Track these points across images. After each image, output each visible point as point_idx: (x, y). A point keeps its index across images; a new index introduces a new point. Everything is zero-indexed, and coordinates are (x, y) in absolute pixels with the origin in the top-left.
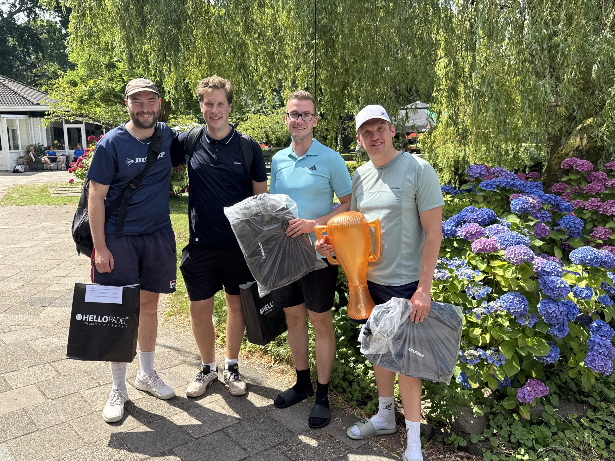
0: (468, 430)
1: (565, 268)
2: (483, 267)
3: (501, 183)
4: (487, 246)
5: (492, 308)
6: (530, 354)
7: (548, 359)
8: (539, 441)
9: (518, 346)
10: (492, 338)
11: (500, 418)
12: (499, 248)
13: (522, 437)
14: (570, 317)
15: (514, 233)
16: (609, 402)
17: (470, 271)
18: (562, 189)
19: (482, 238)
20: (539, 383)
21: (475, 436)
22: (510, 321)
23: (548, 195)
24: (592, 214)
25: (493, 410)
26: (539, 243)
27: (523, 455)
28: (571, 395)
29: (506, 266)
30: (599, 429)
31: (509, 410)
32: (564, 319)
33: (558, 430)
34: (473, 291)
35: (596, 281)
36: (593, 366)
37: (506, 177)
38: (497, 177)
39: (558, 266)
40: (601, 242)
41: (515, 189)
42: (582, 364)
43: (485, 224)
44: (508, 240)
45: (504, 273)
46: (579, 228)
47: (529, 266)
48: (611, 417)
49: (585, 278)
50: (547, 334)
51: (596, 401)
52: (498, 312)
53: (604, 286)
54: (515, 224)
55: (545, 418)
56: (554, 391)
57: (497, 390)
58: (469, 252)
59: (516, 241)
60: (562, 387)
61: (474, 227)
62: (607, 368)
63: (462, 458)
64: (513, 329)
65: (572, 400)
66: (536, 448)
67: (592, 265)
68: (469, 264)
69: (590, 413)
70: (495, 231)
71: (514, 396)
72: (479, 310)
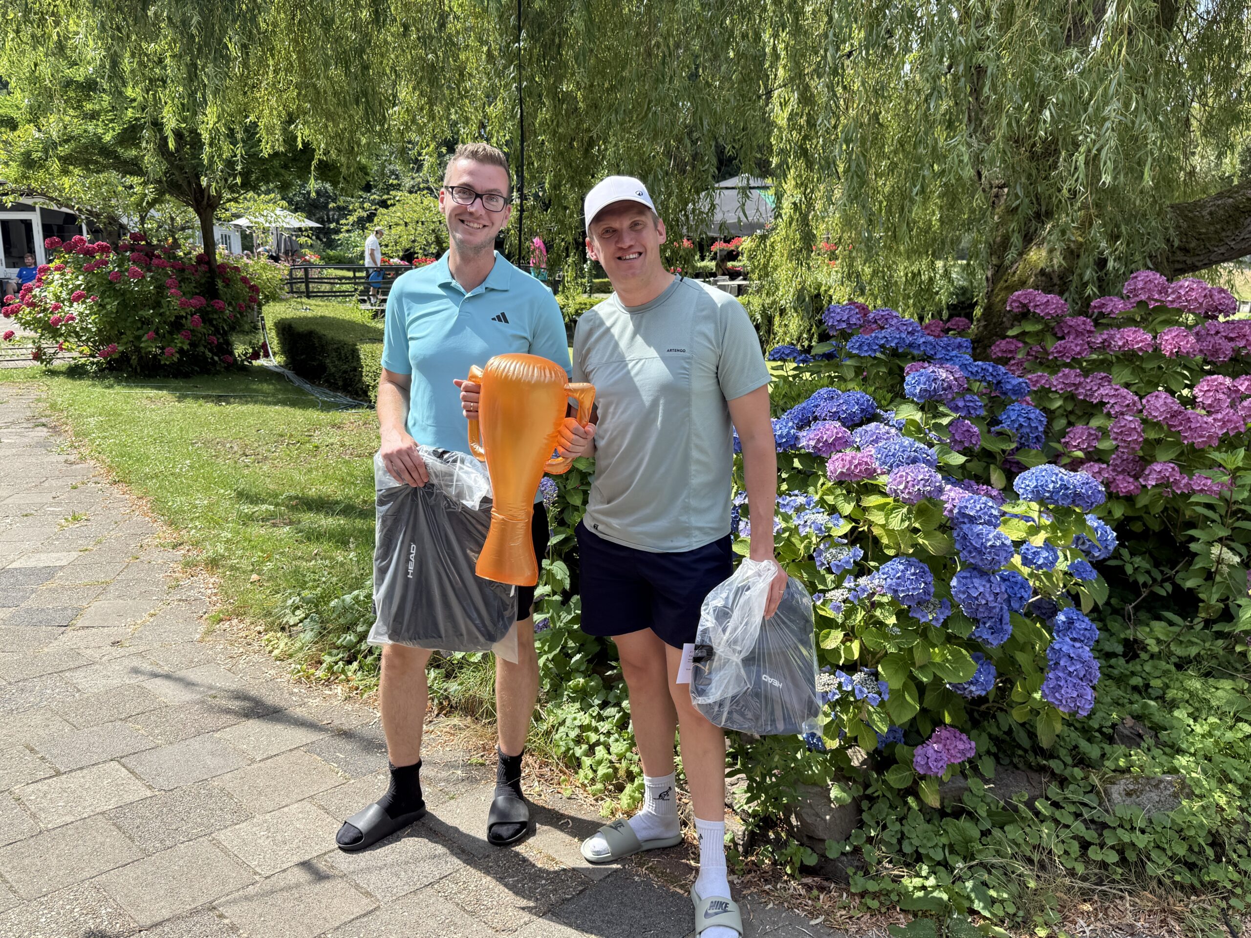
0: (821, 834)
1: (1006, 508)
2: (847, 508)
3: (887, 341)
4: (856, 466)
5: (864, 591)
6: (937, 681)
7: (973, 688)
8: (957, 848)
9: (913, 664)
10: (863, 649)
11: (882, 806)
12: (879, 471)
13: (925, 841)
14: (1015, 605)
15: (907, 441)
16: (1088, 766)
17: (822, 518)
18: (1011, 352)
19: (848, 451)
20: (957, 735)
21: (834, 845)
22: (900, 614)
23: (980, 363)
24: (1066, 399)
25: (869, 791)
26: (957, 459)
27: (926, 878)
28: (1020, 756)
29: (889, 507)
30: (1068, 820)
31: (899, 790)
32: (1001, 609)
33: (993, 826)
34: (828, 556)
35: (1065, 532)
36: (1057, 699)
37: (898, 329)
38: (882, 328)
39: (990, 504)
40: (1080, 454)
41: (916, 352)
42: (1037, 696)
43: (852, 423)
44: (894, 455)
45: (887, 520)
46: (1037, 428)
47: (935, 505)
48: (1092, 796)
49: (1045, 527)
50: (970, 639)
51: (1065, 764)
52: (876, 598)
53: (1080, 542)
54: (913, 422)
55: (969, 802)
56: (985, 748)
57: (876, 751)
58: (821, 481)
59: (909, 457)
60: (1003, 741)
61: (832, 429)
62: (1083, 701)
63: (809, 888)
64: (904, 630)
65: (1021, 765)
66: (950, 862)
67: (1057, 501)
68: (822, 502)
69: (1054, 791)
70: (871, 436)
71: (909, 763)
72: (837, 595)
